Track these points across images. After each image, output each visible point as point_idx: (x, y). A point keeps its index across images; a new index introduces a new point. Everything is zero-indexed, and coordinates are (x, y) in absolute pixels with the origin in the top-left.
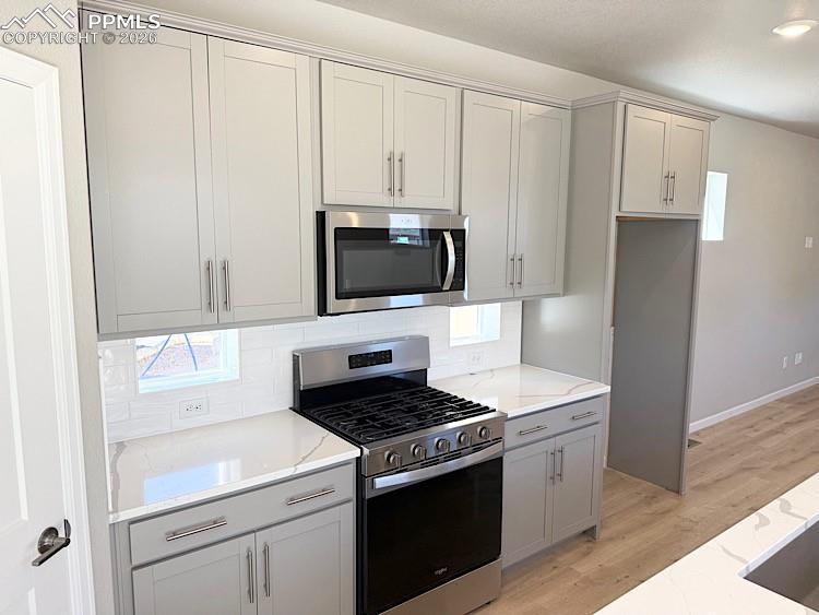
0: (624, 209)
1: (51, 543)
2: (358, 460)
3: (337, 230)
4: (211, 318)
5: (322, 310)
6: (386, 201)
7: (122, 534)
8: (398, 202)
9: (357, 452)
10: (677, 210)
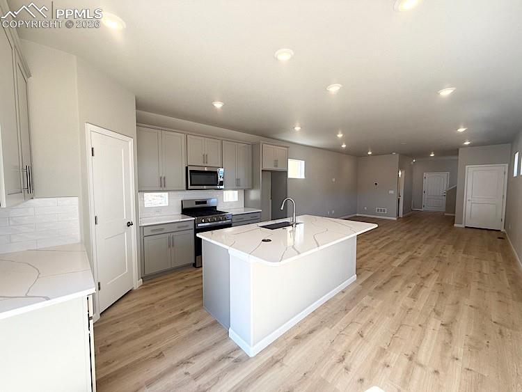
0: (263, 168)
1: (129, 224)
3: (190, 171)
4: (161, 189)
5: (187, 189)
6: (203, 165)
7: (142, 229)
8: (206, 165)
9: (194, 219)
10: (279, 168)
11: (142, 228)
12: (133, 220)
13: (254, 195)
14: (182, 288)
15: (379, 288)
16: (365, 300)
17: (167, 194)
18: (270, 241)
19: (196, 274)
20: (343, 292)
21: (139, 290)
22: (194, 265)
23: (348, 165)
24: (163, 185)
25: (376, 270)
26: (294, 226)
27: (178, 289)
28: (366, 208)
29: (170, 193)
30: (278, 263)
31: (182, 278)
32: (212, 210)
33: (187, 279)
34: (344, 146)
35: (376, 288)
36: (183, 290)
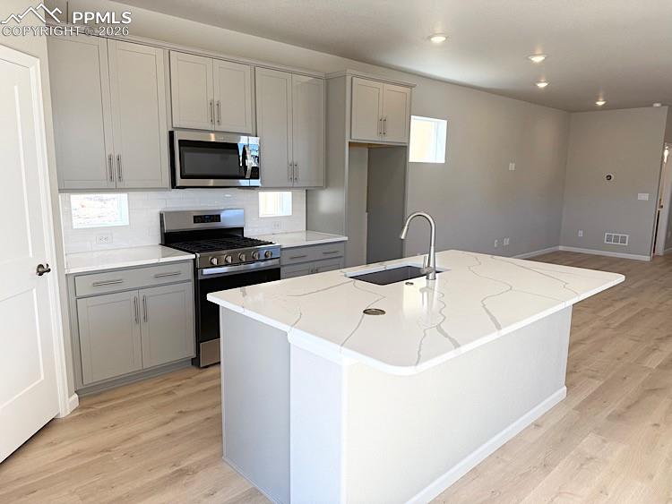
0: (353, 137)
1: (42, 270)
2: (195, 260)
3: (180, 141)
4: (112, 185)
5: (174, 185)
6: (210, 127)
7: (71, 281)
9: (193, 256)
10: (391, 138)
11: (71, 279)
12: (49, 259)
13: (330, 201)
14: (171, 415)
15: (618, 417)
16: (588, 443)
17: (124, 196)
18: (383, 312)
19: (200, 382)
20: (537, 425)
21: (70, 420)
22: (196, 362)
23: (545, 133)
24: (116, 175)
25: (609, 376)
26: (431, 276)
27: (160, 418)
28: (581, 233)
29: (132, 194)
30: (413, 367)
31: (169, 393)
32: (232, 238)
33: (180, 393)
34: (542, 85)
35: (610, 417)
36: (173, 419)
